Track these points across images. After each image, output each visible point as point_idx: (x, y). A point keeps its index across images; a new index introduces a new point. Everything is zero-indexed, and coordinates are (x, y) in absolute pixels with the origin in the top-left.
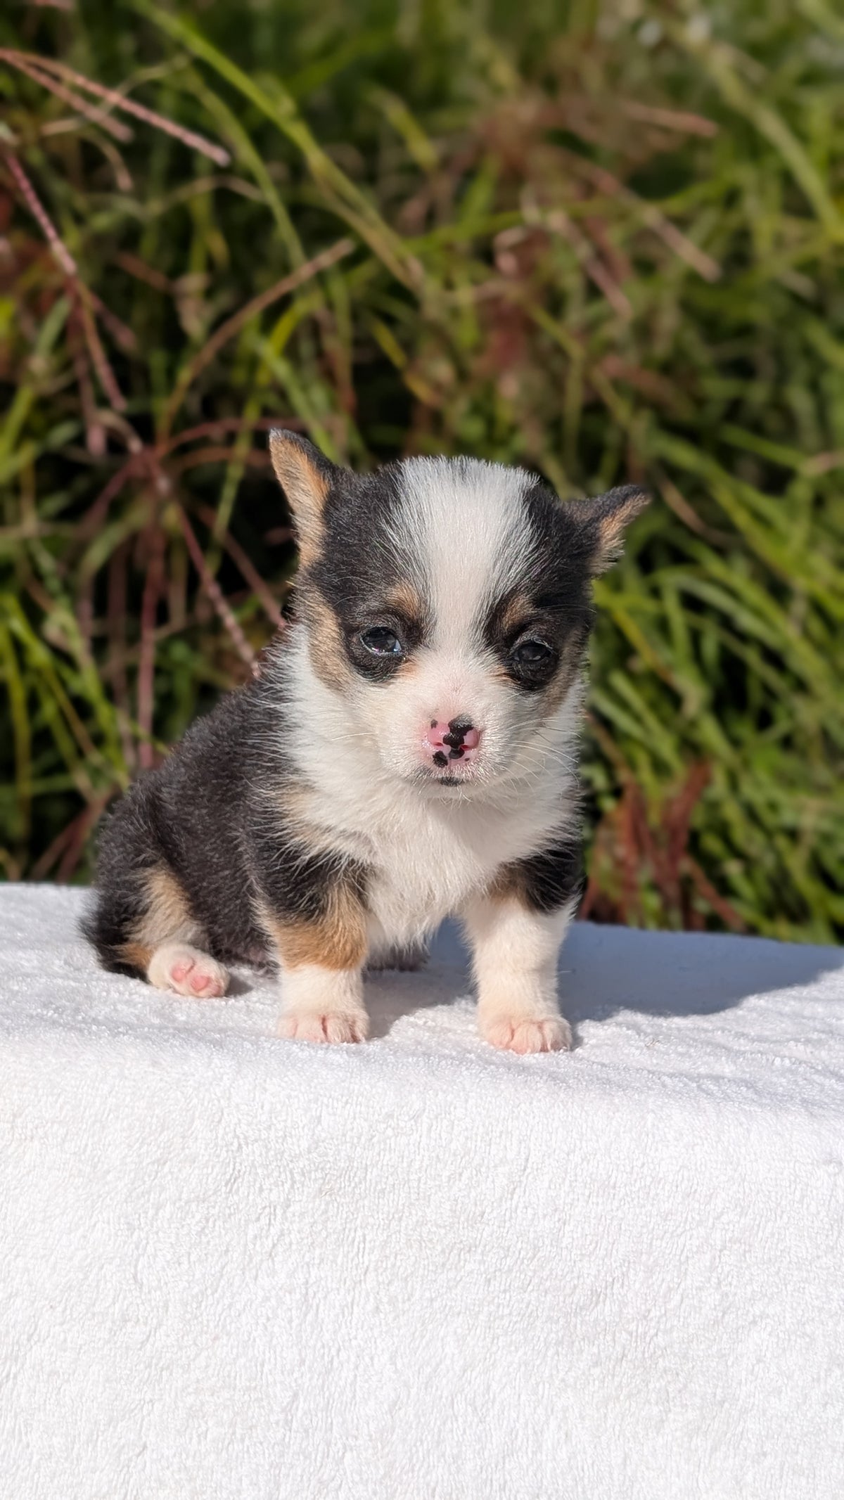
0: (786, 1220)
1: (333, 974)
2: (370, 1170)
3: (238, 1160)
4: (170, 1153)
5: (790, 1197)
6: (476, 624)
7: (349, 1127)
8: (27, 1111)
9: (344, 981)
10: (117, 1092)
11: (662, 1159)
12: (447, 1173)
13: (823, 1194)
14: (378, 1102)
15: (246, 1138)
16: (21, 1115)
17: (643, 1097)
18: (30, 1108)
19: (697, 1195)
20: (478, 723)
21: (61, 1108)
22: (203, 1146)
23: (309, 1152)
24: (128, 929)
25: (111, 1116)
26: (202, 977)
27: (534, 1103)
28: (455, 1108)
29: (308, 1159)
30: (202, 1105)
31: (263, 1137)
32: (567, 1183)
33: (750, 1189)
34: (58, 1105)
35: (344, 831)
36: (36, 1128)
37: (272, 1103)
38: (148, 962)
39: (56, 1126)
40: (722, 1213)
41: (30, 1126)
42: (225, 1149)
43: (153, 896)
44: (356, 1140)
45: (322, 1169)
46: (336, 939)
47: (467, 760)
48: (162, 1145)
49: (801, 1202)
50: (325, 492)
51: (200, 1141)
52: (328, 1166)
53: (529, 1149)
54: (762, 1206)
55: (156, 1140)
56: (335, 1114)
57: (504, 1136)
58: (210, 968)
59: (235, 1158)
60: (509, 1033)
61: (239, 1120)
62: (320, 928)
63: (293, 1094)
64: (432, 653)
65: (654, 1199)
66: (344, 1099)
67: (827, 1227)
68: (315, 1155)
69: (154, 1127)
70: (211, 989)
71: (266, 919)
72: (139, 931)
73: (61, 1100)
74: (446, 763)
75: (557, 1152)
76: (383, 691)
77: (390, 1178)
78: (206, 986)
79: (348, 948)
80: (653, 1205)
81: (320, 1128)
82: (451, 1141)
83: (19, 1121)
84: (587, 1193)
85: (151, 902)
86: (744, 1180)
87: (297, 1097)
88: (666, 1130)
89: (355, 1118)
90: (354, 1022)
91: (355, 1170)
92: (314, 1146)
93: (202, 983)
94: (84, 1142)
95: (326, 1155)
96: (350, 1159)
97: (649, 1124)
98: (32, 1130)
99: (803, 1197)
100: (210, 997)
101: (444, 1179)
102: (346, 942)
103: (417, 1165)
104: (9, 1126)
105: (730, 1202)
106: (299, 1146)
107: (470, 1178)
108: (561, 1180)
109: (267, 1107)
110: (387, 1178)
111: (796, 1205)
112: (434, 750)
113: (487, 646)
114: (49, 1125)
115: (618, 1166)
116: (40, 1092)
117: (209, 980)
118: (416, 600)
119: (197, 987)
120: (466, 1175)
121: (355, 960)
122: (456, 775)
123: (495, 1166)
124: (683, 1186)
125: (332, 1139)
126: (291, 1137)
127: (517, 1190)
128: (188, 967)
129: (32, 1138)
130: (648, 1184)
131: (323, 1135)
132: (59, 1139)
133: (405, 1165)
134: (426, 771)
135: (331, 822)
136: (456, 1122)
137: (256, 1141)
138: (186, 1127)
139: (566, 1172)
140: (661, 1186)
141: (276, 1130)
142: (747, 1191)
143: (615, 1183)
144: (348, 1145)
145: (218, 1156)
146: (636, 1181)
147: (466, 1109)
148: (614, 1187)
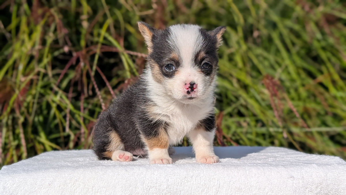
0: (283, 193)
1: (162, 150)
2: (182, 191)
3: (149, 192)
4: (132, 192)
5: (283, 187)
6: (192, 60)
7: (176, 181)
8: (96, 186)
9: (165, 151)
10: (118, 178)
11: (252, 181)
12: (201, 190)
13: (291, 185)
14: (182, 175)
15: (151, 186)
16: (94, 187)
17: (245, 167)
18: (97, 185)
19: (261, 189)
20: (196, 83)
21: (104, 184)
22: (140, 190)
23: (167, 188)
24: (106, 148)
25: (117, 184)
26: (127, 157)
27: (220, 171)
28: (201, 174)
29: (166, 190)
30: (139, 179)
31: (155, 186)
32: (230, 189)
33: (274, 186)
34: (103, 183)
35: (164, 114)
36: (99, 189)
37: (156, 177)
38: (112, 156)
39: (103, 188)
40: (268, 192)
41: (97, 189)
42: (146, 190)
43: (112, 138)
44: (178, 184)
45: (170, 192)
46: (162, 141)
47: (195, 92)
48: (130, 190)
49: (286, 188)
50: (152, 35)
51: (139, 188)
52: (171, 191)
53: (220, 182)
54: (277, 190)
55: (129, 189)
56: (172, 178)
57: (213, 180)
58: (129, 154)
59: (148, 192)
60: (205, 160)
61: (149, 182)
62: (158, 138)
63: (161, 174)
64: (183, 68)
65: (251, 191)
66: (174, 174)
67: (293, 193)
68: (168, 189)
69: (128, 186)
70: (129, 159)
71: (144, 139)
72: (109, 148)
73: (104, 182)
74: (190, 93)
75: (227, 182)
76: (172, 80)
77: (187, 193)
78: (128, 159)
79: (165, 143)
80: (251, 192)
81: (169, 182)
82: (201, 182)
83: (94, 188)
84: (235, 191)
85: (111, 140)
86: (272, 184)
87: (162, 175)
88: (252, 174)
89: (177, 179)
90: (169, 160)
91: (178, 192)
92: (168, 186)
93: (127, 158)
94: (111, 192)
95: (171, 189)
96: (177, 189)
97: (248, 173)
98: (97, 190)
99: (286, 186)
100: (129, 161)
101: (200, 192)
102: (164, 141)
103: (193, 189)
104: (91, 190)
105: (269, 190)
106: (164, 187)
107: (207, 191)
108: (228, 189)
109: (155, 178)
110: (186, 193)
111: (285, 189)
112: (187, 90)
113: (196, 64)
114: (102, 188)
115: (242, 184)
116: (99, 180)
117: (128, 157)
118: (177, 56)
119: (126, 159)
120: (205, 190)
121: (166, 146)
122: (193, 96)
123: (212, 187)
124: (258, 187)
125: (172, 184)
126: (162, 185)
127: (218, 192)
128: (123, 154)
129: (97, 192)
130: (249, 187)
131: (170, 184)
132: (104, 192)
133: (190, 189)
134: (185, 96)
135: (161, 112)
136: (202, 177)
137: (153, 187)
138: (136, 185)
139: (229, 187)
140: (252, 188)
141: (158, 184)
142: (273, 186)
143: (241, 188)
144: (176, 186)
145: (144, 192)
146: (246, 187)
147: (204, 174)
148: (241, 189)
